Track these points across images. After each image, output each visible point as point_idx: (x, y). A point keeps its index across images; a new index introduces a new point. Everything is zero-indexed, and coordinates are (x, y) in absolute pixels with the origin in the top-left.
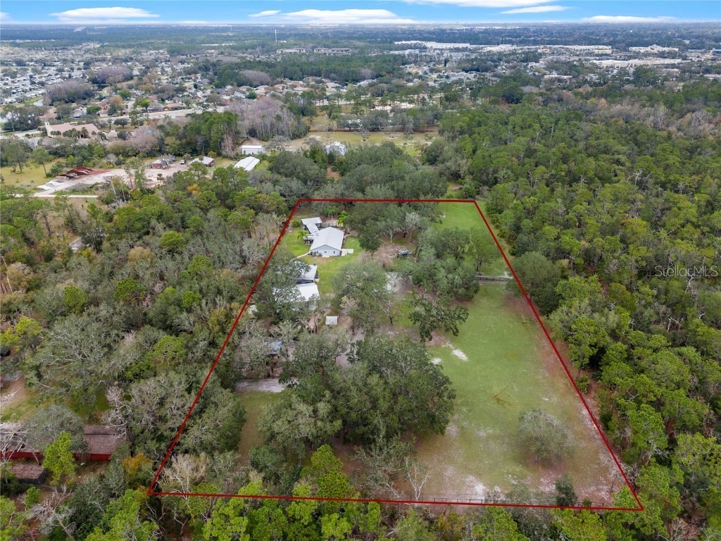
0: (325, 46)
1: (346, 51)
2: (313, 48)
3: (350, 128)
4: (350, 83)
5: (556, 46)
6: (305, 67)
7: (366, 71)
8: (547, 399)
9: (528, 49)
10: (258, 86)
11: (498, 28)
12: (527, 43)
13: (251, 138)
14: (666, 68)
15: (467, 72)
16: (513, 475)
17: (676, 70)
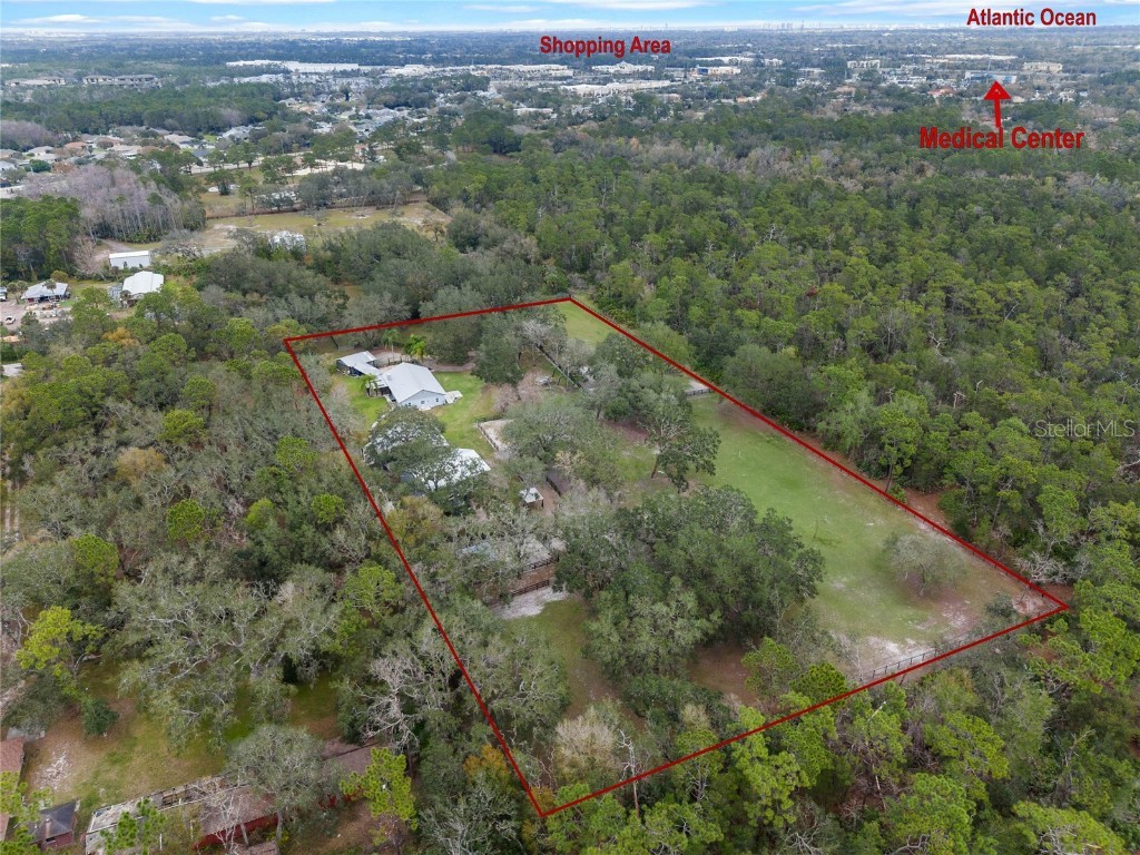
0: (101, 72)
1: (147, 80)
2: (80, 77)
3: (279, 206)
4: (207, 133)
5: (490, 66)
6: (106, 110)
7: (229, 112)
8: (871, 524)
9: (453, 71)
10: (29, 148)
11: (377, 39)
12: (446, 62)
13: (104, 241)
14: (660, 92)
15: (392, 108)
16: (912, 620)
17: (675, 95)
